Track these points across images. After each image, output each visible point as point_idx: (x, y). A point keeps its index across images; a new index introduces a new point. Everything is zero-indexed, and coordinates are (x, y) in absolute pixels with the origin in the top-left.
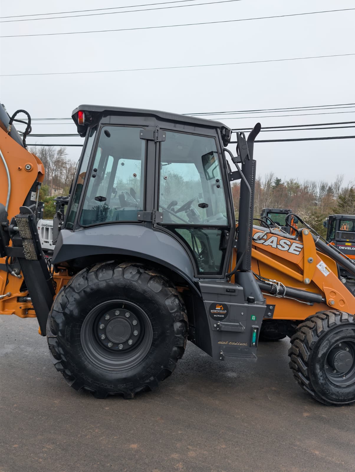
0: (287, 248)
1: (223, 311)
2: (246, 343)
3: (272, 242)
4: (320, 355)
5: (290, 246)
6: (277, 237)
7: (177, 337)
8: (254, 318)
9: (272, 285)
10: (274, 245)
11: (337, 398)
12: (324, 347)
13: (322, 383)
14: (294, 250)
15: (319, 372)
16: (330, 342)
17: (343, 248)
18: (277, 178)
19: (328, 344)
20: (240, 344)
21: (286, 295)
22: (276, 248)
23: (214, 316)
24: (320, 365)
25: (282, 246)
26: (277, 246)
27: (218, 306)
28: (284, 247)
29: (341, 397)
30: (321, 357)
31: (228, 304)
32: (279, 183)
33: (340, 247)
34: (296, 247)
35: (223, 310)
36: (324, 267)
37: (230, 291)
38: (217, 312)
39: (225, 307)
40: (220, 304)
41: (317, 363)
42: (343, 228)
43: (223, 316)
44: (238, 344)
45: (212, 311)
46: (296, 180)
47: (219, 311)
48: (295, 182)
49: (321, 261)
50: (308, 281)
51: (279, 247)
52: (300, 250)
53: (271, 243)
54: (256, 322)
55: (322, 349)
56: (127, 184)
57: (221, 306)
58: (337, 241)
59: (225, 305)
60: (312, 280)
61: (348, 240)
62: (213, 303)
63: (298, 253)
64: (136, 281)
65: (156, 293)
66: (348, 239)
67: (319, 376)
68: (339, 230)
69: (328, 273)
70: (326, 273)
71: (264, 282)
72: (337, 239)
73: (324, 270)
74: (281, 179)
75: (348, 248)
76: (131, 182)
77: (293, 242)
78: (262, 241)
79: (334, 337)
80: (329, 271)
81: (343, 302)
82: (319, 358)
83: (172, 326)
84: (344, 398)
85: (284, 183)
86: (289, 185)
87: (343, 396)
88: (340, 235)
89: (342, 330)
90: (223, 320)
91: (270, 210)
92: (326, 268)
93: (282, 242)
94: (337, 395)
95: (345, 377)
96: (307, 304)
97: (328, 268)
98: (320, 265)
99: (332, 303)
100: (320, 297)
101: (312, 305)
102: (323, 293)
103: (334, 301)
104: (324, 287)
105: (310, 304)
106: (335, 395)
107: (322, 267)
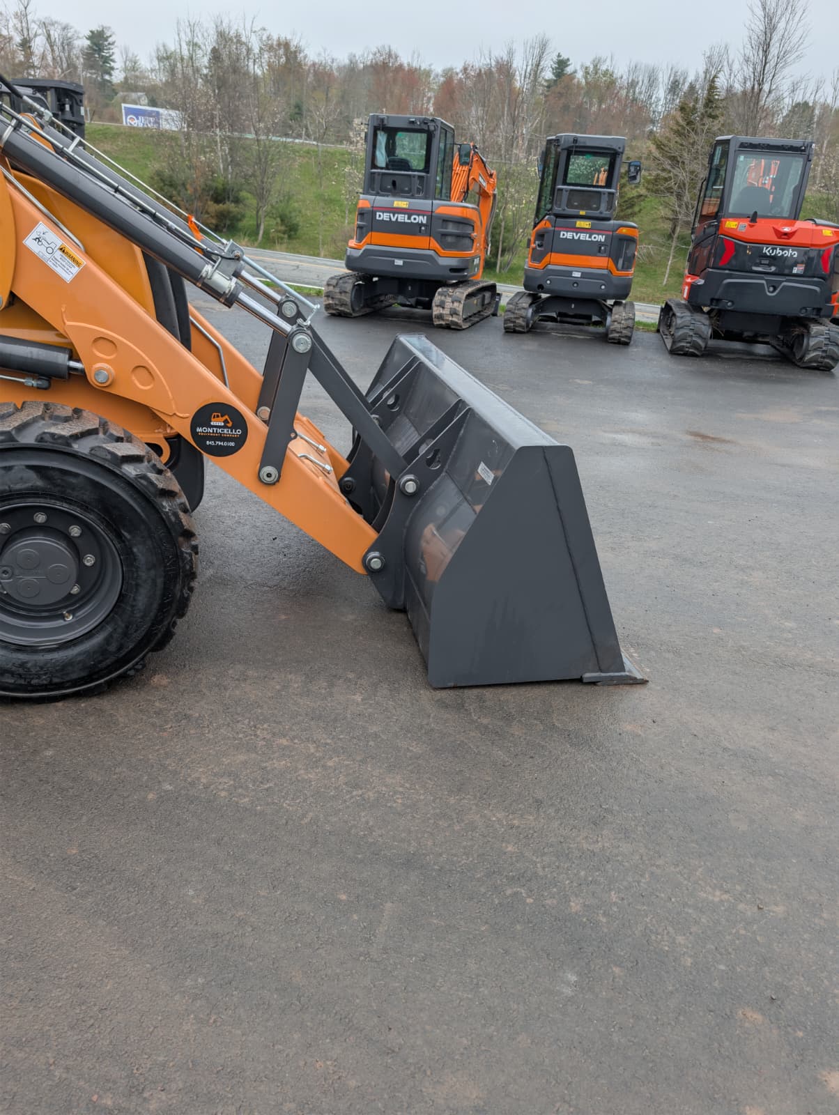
17: (569, 235)
18: (559, 56)
29: (39, 677)
32: (563, 70)
33: (562, 233)
36: (52, 246)
42: (597, 181)
46: (608, 62)
48: (604, 68)
56: (152, 70)
58: (557, 216)
60: (11, 294)
61: (582, 213)
66: (583, 209)
68: (565, 183)
69: (75, 270)
70: (67, 272)
72: (557, 209)
73: (58, 258)
74: (568, 60)
75: (584, 237)
76: (162, 64)
80: (78, 264)
81: (148, 374)
84: (51, 681)
85: (575, 72)
86: (588, 76)
88: (565, 196)
91: (382, 120)
94: (20, 675)
95: (71, 617)
96: (23, 383)
97: (69, 249)
98: (35, 240)
99: (101, 379)
100: (61, 358)
101: (44, 386)
102: (72, 344)
103: (112, 370)
104: (68, 323)
105: (34, 383)
106: (12, 674)
107: (48, 246)
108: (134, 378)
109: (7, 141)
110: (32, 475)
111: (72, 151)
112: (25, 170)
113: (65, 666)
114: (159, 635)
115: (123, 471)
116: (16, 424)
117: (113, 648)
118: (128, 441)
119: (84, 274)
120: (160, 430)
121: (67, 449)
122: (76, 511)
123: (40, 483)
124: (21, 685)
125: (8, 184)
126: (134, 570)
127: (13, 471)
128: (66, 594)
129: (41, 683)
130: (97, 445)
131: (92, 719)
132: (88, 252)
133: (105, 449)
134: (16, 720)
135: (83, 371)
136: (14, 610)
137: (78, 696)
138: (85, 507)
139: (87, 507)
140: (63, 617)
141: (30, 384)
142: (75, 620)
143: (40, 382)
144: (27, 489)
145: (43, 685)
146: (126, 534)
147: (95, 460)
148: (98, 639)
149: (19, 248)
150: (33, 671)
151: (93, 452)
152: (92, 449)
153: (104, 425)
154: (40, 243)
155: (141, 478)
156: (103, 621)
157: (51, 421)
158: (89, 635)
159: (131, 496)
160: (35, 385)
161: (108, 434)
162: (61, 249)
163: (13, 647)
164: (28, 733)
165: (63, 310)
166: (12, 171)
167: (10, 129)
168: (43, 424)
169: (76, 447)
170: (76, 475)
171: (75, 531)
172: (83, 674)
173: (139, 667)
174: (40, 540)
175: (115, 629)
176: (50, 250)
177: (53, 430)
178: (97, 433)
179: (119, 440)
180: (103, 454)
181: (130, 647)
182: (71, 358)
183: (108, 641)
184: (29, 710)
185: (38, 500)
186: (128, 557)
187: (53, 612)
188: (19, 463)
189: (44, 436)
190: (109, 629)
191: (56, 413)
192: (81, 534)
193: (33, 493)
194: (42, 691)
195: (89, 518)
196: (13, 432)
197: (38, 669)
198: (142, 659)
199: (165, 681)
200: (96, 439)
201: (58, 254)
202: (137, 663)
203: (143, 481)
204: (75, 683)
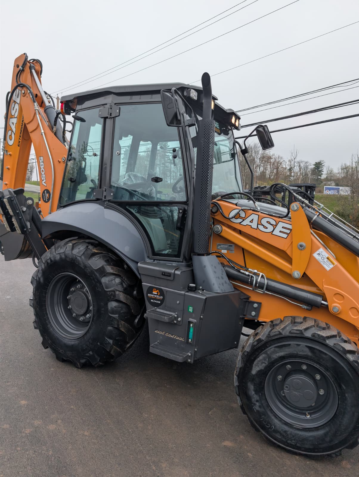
0: (270, 228)
1: (159, 297)
2: (183, 338)
3: (252, 221)
4: (254, 372)
5: (275, 226)
6: (259, 215)
7: (111, 316)
8: (191, 309)
9: (249, 275)
10: (254, 225)
11: (284, 440)
12: (259, 361)
13: (258, 411)
14: (280, 232)
15: (253, 395)
16: (269, 357)
19: (267, 359)
20: (176, 337)
21: (267, 289)
22: (257, 229)
23: (152, 301)
24: (254, 386)
25: (264, 226)
26: (257, 227)
27: (155, 290)
28: (267, 228)
29: (291, 441)
30: (256, 374)
31: (163, 289)
34: (283, 227)
35: (159, 295)
36: (324, 257)
37: (166, 274)
38: (153, 297)
39: (162, 293)
40: (157, 289)
41: (250, 381)
43: (159, 302)
44: (174, 337)
45: (149, 295)
47: (155, 296)
49: (319, 248)
50: (297, 274)
51: (261, 227)
52: (288, 231)
53: (250, 222)
54: (194, 315)
55: (258, 364)
57: (158, 291)
59: (161, 289)
60: (304, 273)
62: (150, 287)
63: (285, 236)
64: (80, 257)
65: (94, 269)
67: (253, 400)
69: (332, 266)
70: (328, 267)
71: (239, 272)
73: (326, 261)
77: (279, 221)
78: (239, 220)
79: (275, 352)
80: (333, 264)
81: (357, 311)
82: (254, 375)
83: (106, 304)
84: (296, 444)
87: (294, 440)
89: (290, 345)
90: (160, 307)
92: (328, 258)
93: (264, 221)
94: (283, 436)
95: (309, 416)
96: (301, 307)
97: (331, 258)
98: (318, 254)
99: (335, 310)
100: (319, 299)
101: (309, 309)
102: (324, 294)
103: (341, 308)
104: (325, 286)
105: (306, 307)
106: (281, 434)
107: (322, 256)
108: (350, 312)
109: (315, 220)
110: (307, 350)
111: (330, 218)
112: (316, 228)
113: (304, 440)
114: (351, 442)
115: (347, 357)
116: (305, 327)
117: (328, 439)
118: (349, 343)
119: (335, 268)
120: (357, 336)
121: (324, 342)
122: (322, 370)
123: (310, 354)
124: (283, 440)
125: (312, 235)
126: (344, 404)
127: (300, 346)
128: (310, 405)
129: (292, 443)
130: (336, 342)
131: (312, 472)
132: (337, 259)
133: (340, 345)
134: (278, 457)
135: (327, 306)
136: (285, 404)
137: (306, 456)
138: (327, 369)
139: (328, 370)
140: (305, 415)
141: (304, 307)
142: (310, 418)
143: (308, 307)
144: (303, 355)
145: (292, 445)
146: (343, 386)
147: (335, 349)
148: (321, 432)
149: (311, 257)
150: (290, 436)
151: (335, 346)
152: (335, 344)
153: (339, 333)
154: (319, 256)
155: (354, 362)
156: (325, 424)
157: (318, 328)
158: (317, 429)
159: (349, 370)
160: (306, 308)
161: (341, 338)
162: (327, 258)
163: (283, 422)
164: (283, 467)
165: (324, 281)
166: (313, 229)
167: (316, 216)
168: (314, 329)
169: (328, 342)
170: (326, 354)
171: (318, 377)
172: (311, 447)
173: (338, 454)
174: (302, 377)
175: (330, 431)
176: (323, 258)
177: (319, 333)
178: (336, 337)
179: (345, 342)
180: (339, 348)
181: (336, 442)
182: (323, 300)
183: (326, 435)
184: (284, 455)
185: (307, 360)
186: (342, 398)
187: (302, 411)
188: (303, 344)
189: (315, 335)
190: (327, 429)
191: (319, 325)
192: (320, 379)
193: (306, 357)
194: (291, 447)
195: (327, 374)
196: (303, 331)
197: (292, 436)
198: (340, 451)
199: (349, 466)
200: (336, 339)
201: (326, 260)
202: (337, 452)
203: (356, 364)
204: (306, 450)
